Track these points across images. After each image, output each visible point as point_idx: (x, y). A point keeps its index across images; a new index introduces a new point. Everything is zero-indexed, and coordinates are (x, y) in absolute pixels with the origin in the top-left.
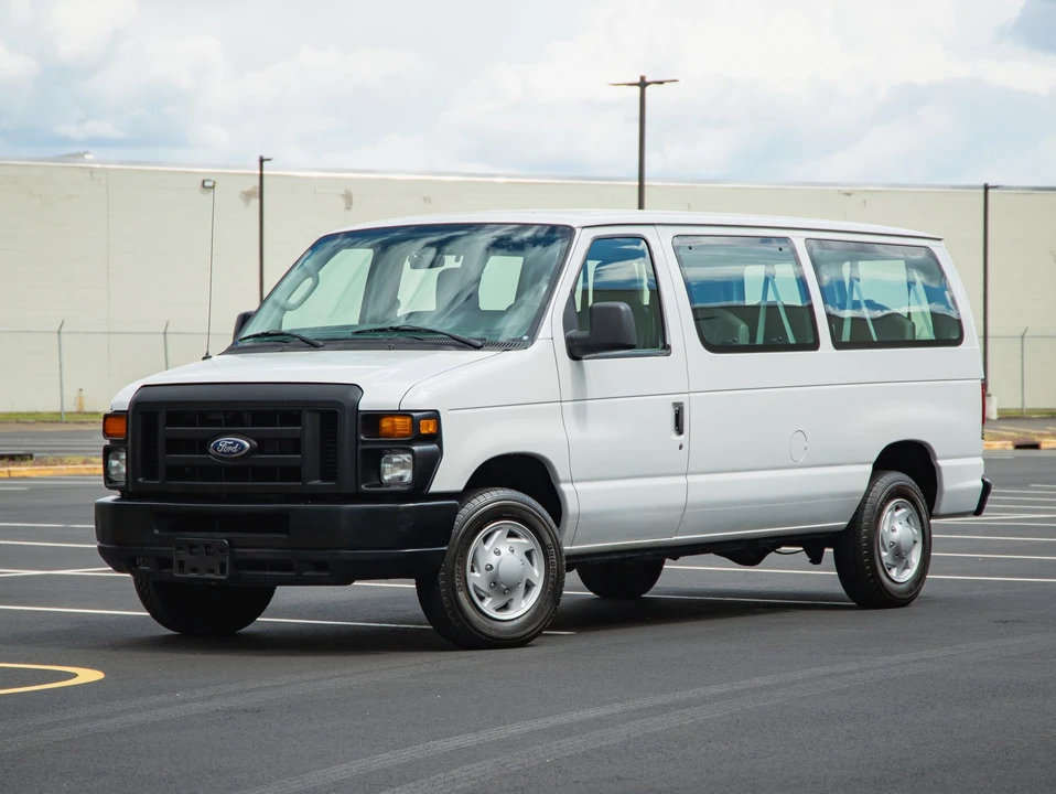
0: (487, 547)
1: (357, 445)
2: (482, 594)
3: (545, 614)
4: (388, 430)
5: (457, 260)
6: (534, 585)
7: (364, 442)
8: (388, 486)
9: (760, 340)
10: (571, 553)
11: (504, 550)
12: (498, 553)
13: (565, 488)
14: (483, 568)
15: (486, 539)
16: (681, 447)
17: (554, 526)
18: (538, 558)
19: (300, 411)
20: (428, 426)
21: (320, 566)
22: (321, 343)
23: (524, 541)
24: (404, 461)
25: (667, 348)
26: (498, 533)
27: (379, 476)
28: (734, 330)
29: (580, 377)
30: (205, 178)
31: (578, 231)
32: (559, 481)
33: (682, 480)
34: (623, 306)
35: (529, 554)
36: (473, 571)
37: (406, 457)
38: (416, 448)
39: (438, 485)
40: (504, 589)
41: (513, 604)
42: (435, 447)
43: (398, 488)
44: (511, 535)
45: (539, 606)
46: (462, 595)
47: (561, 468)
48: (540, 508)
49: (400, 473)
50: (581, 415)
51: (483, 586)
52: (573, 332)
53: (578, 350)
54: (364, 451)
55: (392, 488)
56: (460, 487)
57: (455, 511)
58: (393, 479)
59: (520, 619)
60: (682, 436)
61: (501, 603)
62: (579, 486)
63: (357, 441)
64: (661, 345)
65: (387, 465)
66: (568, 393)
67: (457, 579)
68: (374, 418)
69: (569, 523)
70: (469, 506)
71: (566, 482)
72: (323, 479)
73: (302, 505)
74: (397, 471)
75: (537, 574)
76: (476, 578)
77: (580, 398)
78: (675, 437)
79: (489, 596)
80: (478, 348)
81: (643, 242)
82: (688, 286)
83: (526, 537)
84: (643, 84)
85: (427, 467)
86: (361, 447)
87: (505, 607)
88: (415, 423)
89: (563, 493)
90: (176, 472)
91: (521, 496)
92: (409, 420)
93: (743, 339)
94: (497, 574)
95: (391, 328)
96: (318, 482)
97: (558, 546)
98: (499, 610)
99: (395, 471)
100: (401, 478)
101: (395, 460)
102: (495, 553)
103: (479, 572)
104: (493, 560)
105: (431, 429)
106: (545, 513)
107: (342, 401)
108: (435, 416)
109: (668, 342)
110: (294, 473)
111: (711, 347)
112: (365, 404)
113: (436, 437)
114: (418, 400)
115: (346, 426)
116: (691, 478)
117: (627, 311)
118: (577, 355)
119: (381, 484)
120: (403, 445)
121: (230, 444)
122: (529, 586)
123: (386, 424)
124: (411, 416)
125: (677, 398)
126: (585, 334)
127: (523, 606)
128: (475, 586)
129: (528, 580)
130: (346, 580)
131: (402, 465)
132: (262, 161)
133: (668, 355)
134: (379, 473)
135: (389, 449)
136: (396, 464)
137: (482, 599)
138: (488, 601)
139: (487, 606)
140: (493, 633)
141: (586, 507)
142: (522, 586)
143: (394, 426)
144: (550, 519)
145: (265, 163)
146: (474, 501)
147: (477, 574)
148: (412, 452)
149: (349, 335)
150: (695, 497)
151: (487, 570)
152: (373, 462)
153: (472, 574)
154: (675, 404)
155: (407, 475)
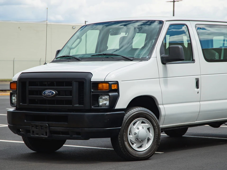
0: (134, 127)
1: (90, 93)
2: (133, 142)
3: (154, 149)
4: (101, 88)
5: (126, 34)
6: (150, 139)
7: (93, 92)
8: (101, 107)
9: (222, 58)
10: (162, 128)
11: (140, 128)
12: (138, 129)
13: (161, 106)
14: (133, 133)
15: (134, 124)
16: (198, 93)
17: (157, 119)
18: (152, 130)
19: (72, 81)
20: (114, 87)
21: (78, 134)
22: (81, 59)
23: (147, 124)
24: (106, 98)
25: (193, 61)
26: (138, 122)
27: (98, 103)
28: (214, 55)
29: (165, 70)
30: (73, 26)
31: (165, 22)
32: (158, 104)
33: (198, 103)
34: (180, 46)
35: (148, 129)
36: (130, 135)
37: (107, 97)
38: (110, 94)
39: (118, 107)
40: (140, 141)
41: (143, 146)
42: (117, 93)
43: (104, 107)
44: (143, 122)
45: (152, 146)
46: (126, 143)
47: (159, 100)
48: (152, 113)
49: (105, 102)
50: (166, 83)
51: (133, 140)
52: (163, 55)
53: (165, 61)
54: (93, 95)
55: (102, 107)
56: (125, 107)
57: (123, 115)
58: (103, 104)
59: (146, 151)
60: (198, 89)
61: (139, 145)
62: (165, 106)
63: (91, 92)
64: (191, 59)
65: (101, 100)
66: (161, 75)
67: (124, 138)
68: (96, 84)
69: (162, 118)
70: (128, 113)
71: (161, 104)
72: (79, 104)
73: (72, 113)
74: (104, 102)
75: (151, 135)
76: (131, 137)
77: (166, 77)
78: (196, 90)
79: (135, 143)
80: (132, 60)
81: (185, 26)
82: (200, 41)
83: (147, 123)
84: (174, 2)
85: (114, 100)
86: (92, 93)
87: (141, 147)
88: (110, 86)
89: (160, 108)
90: (32, 101)
91: (146, 109)
92: (108, 85)
93: (217, 58)
94: (138, 136)
95: (103, 54)
96: (78, 105)
97: (158, 126)
98: (138, 148)
99: (103, 102)
100: (105, 104)
101: (103, 98)
102: (137, 129)
103: (132, 135)
104: (137, 131)
105: (116, 88)
106: (154, 115)
107: (86, 78)
108: (117, 83)
109: (194, 59)
110: (69, 102)
111: (208, 60)
112: (94, 79)
113: (117, 90)
114: (111, 78)
115: (87, 86)
116: (201, 103)
117: (181, 48)
118: (164, 63)
119: (99, 106)
120: (106, 93)
121: (49, 92)
122: (149, 140)
123: (100, 86)
124: (109, 83)
125: (197, 77)
126: (167, 56)
127: (147, 146)
128: (131, 140)
129: (148, 138)
130: (87, 138)
131: (106, 100)
132: (86, 22)
133: (194, 63)
134: (98, 102)
135: (101, 94)
136: (104, 99)
137: (133, 144)
138: (135, 145)
139: (135, 146)
140: (137, 156)
141: (167, 113)
142: (146, 140)
143: (103, 86)
144: (156, 117)
145: (86, 23)
146: (130, 111)
147: (131, 136)
148: (109, 95)
149: (90, 57)
150: (203, 109)
151: (135, 134)
152: (96, 99)
153: (130, 136)
154: (196, 79)
155: (107, 103)
